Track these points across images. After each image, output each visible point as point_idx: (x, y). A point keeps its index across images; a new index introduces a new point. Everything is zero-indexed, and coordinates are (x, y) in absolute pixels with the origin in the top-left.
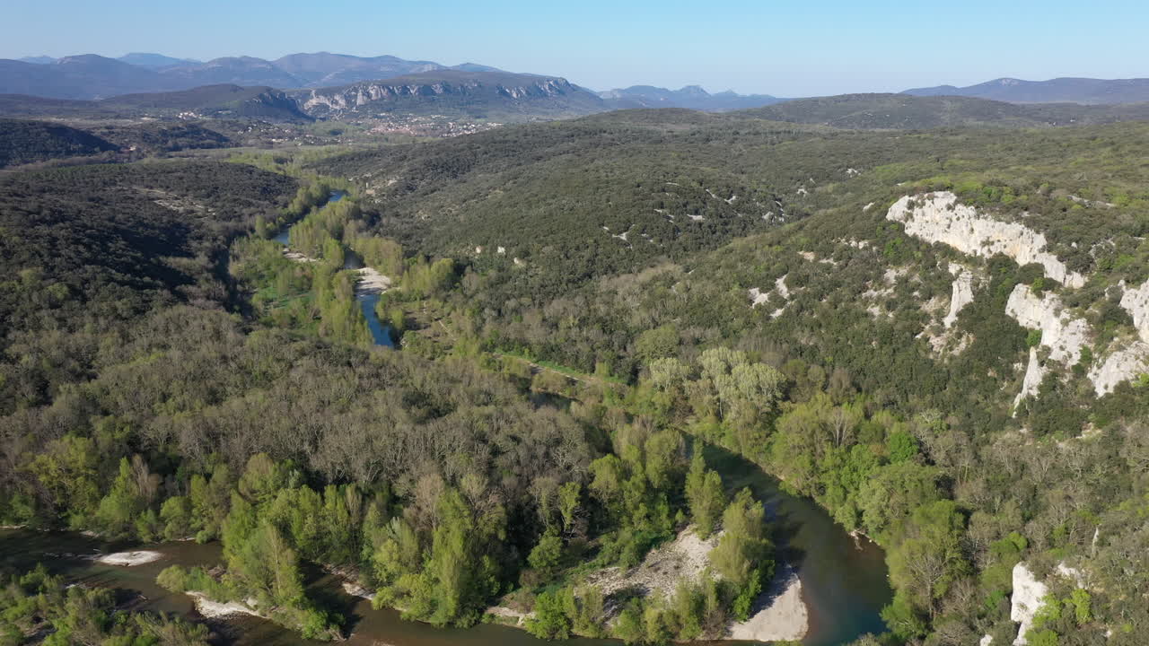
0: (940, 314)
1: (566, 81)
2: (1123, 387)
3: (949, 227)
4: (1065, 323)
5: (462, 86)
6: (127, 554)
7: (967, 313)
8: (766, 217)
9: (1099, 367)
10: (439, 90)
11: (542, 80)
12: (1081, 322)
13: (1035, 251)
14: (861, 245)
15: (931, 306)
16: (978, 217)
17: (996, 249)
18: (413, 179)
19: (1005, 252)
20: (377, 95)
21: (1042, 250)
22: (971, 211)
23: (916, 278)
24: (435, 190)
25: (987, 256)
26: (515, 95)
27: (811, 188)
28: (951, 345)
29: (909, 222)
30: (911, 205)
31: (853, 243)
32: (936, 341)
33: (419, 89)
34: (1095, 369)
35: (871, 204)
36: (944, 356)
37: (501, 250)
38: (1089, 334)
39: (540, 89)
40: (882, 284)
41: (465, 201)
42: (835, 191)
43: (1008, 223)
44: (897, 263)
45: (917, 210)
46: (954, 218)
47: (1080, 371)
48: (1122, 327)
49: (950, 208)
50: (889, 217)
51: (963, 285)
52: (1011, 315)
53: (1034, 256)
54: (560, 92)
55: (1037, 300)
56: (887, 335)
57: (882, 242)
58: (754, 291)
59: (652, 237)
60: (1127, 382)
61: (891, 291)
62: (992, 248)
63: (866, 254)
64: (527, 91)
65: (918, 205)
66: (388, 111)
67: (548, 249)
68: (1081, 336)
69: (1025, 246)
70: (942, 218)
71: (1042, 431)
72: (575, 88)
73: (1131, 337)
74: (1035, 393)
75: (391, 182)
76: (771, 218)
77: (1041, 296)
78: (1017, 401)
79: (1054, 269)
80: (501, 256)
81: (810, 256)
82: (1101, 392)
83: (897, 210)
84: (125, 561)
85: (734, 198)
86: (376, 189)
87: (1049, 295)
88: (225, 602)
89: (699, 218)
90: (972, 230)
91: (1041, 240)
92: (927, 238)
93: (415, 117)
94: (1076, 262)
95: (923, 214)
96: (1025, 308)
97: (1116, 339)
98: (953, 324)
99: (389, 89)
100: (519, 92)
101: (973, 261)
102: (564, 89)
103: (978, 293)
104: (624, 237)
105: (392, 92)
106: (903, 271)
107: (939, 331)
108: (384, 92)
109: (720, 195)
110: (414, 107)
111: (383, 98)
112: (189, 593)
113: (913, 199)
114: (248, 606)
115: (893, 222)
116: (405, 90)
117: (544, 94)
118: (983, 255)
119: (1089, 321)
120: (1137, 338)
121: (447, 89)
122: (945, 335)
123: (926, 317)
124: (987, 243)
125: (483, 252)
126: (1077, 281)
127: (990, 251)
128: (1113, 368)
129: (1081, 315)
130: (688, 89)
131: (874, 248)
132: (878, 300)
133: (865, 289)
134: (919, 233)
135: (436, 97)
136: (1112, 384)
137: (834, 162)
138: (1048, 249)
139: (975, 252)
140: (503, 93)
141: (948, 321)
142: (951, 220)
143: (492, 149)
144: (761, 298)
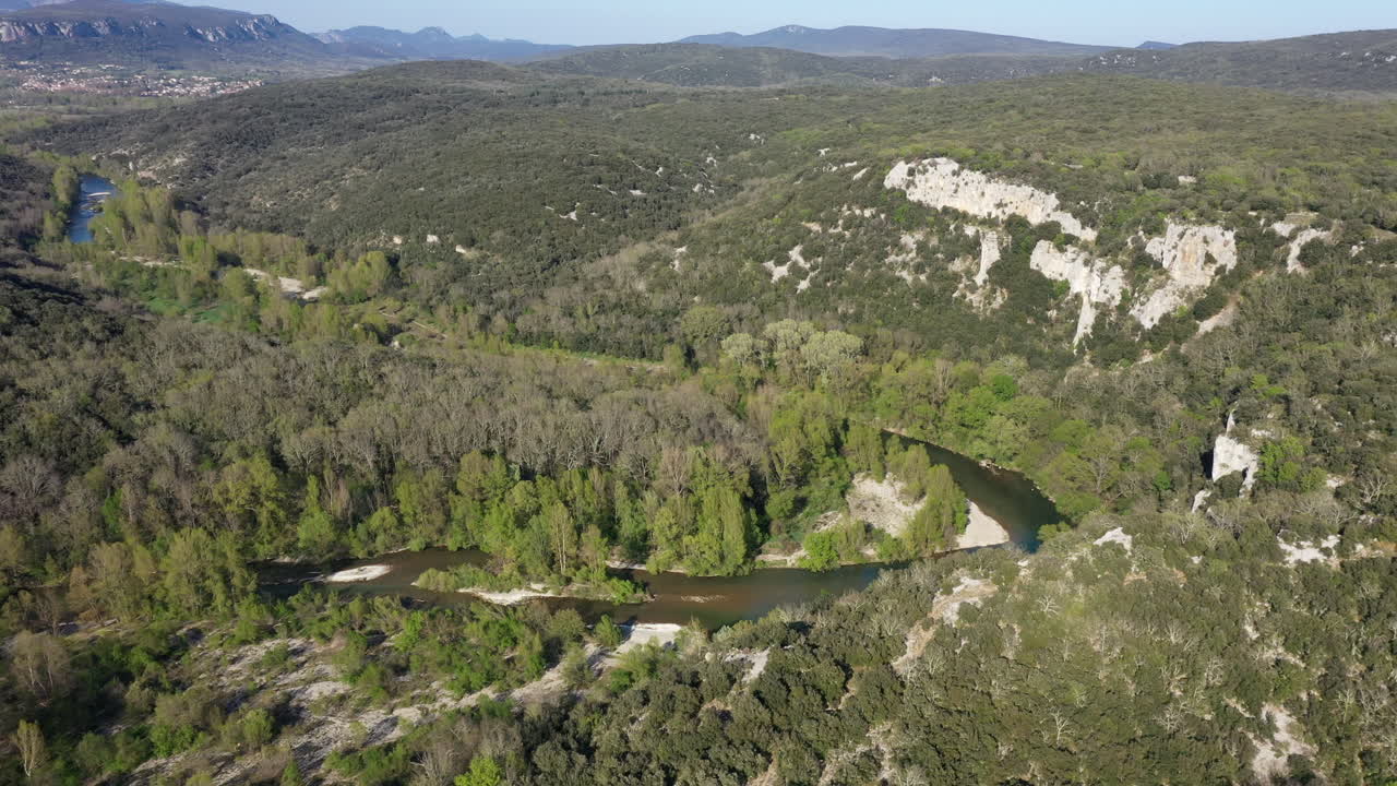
0: (970, 274)
1: (276, 21)
2: (1165, 318)
3: (956, 191)
4: (1104, 271)
5: (137, 26)
6: (356, 570)
7: (995, 269)
8: (696, 189)
9: (1142, 304)
10: (103, 30)
11: (244, 17)
12: (1117, 270)
13: (1049, 211)
14: (867, 213)
15: (957, 266)
16: (989, 181)
17: (1009, 210)
18: (207, 156)
19: (1018, 212)
20: (9, 34)
21: (1056, 210)
22: (977, 175)
23: (934, 241)
24: (250, 170)
25: (1002, 217)
26: (210, 38)
27: (722, 156)
28: (989, 298)
29: (912, 189)
30: (911, 172)
31: (858, 212)
32: (975, 298)
33: (74, 27)
34: (1137, 306)
35: (864, 171)
36: (985, 310)
37: (432, 238)
38: (1126, 277)
39: (243, 31)
40: (902, 249)
41: (317, 182)
42: (752, 159)
43: (1019, 186)
44: (909, 229)
45: (918, 178)
46: (962, 184)
47: (1122, 309)
48: (1151, 270)
49: (954, 173)
50: (888, 184)
51: (991, 244)
52: (1035, 268)
53: (1049, 215)
54: (272, 35)
55: (1058, 254)
56: (926, 297)
57: (890, 211)
58: (770, 264)
59: (602, 216)
60: (1168, 314)
61: (913, 255)
62: (1006, 210)
63: (875, 222)
64: (227, 34)
65: (919, 172)
66: (30, 59)
67: (498, 234)
68: (1121, 280)
69: (1037, 207)
70: (948, 183)
71: (1107, 362)
72: (287, 29)
73: (1164, 277)
74: (1089, 331)
75: (177, 161)
76: (702, 190)
77: (1062, 250)
78: (1076, 341)
79: (1070, 225)
80: (434, 246)
81: (815, 227)
82: (1148, 325)
83: (896, 176)
84: (357, 577)
85: (661, 169)
86: (154, 171)
87: (1070, 248)
88: (509, 591)
89: (637, 193)
90: (983, 194)
91: (1053, 200)
92: (932, 204)
93: (77, 68)
94: (1087, 220)
95: (927, 181)
96: (1047, 261)
97: (1151, 280)
98: (985, 282)
99: (27, 27)
100: (216, 34)
101: (990, 222)
102: (274, 31)
103: (1003, 251)
104: (573, 215)
105: (33, 31)
106: (919, 236)
107: (973, 288)
108: (21, 32)
109: (647, 167)
110: (71, 53)
111: (19, 39)
112: (461, 591)
113: (912, 165)
114: (534, 591)
115: (893, 189)
116: (52, 29)
117: (249, 37)
118: (997, 217)
119: (1123, 267)
120: (1168, 278)
121: (114, 27)
122: (980, 291)
123: (956, 277)
124: (999, 205)
125: (405, 242)
126: (1089, 235)
127: (1004, 212)
128: (1157, 304)
129: (1115, 263)
130: (426, 33)
131: (883, 216)
132: (905, 265)
133: (887, 255)
134: (923, 199)
135: (100, 39)
136: (1157, 317)
137: (734, 127)
138: (1062, 208)
139: (990, 214)
140: (194, 34)
141: (980, 279)
142: (958, 185)
143: (290, 116)
144: (780, 272)
